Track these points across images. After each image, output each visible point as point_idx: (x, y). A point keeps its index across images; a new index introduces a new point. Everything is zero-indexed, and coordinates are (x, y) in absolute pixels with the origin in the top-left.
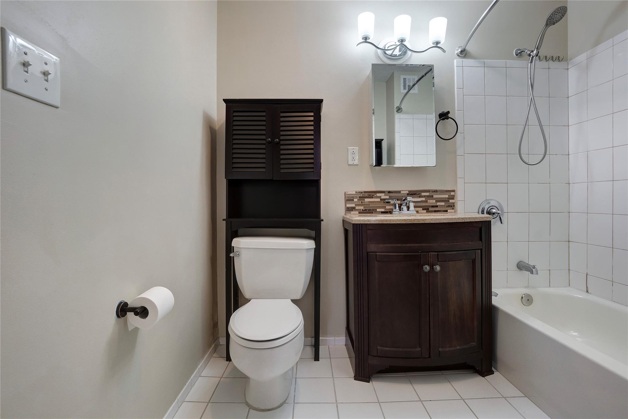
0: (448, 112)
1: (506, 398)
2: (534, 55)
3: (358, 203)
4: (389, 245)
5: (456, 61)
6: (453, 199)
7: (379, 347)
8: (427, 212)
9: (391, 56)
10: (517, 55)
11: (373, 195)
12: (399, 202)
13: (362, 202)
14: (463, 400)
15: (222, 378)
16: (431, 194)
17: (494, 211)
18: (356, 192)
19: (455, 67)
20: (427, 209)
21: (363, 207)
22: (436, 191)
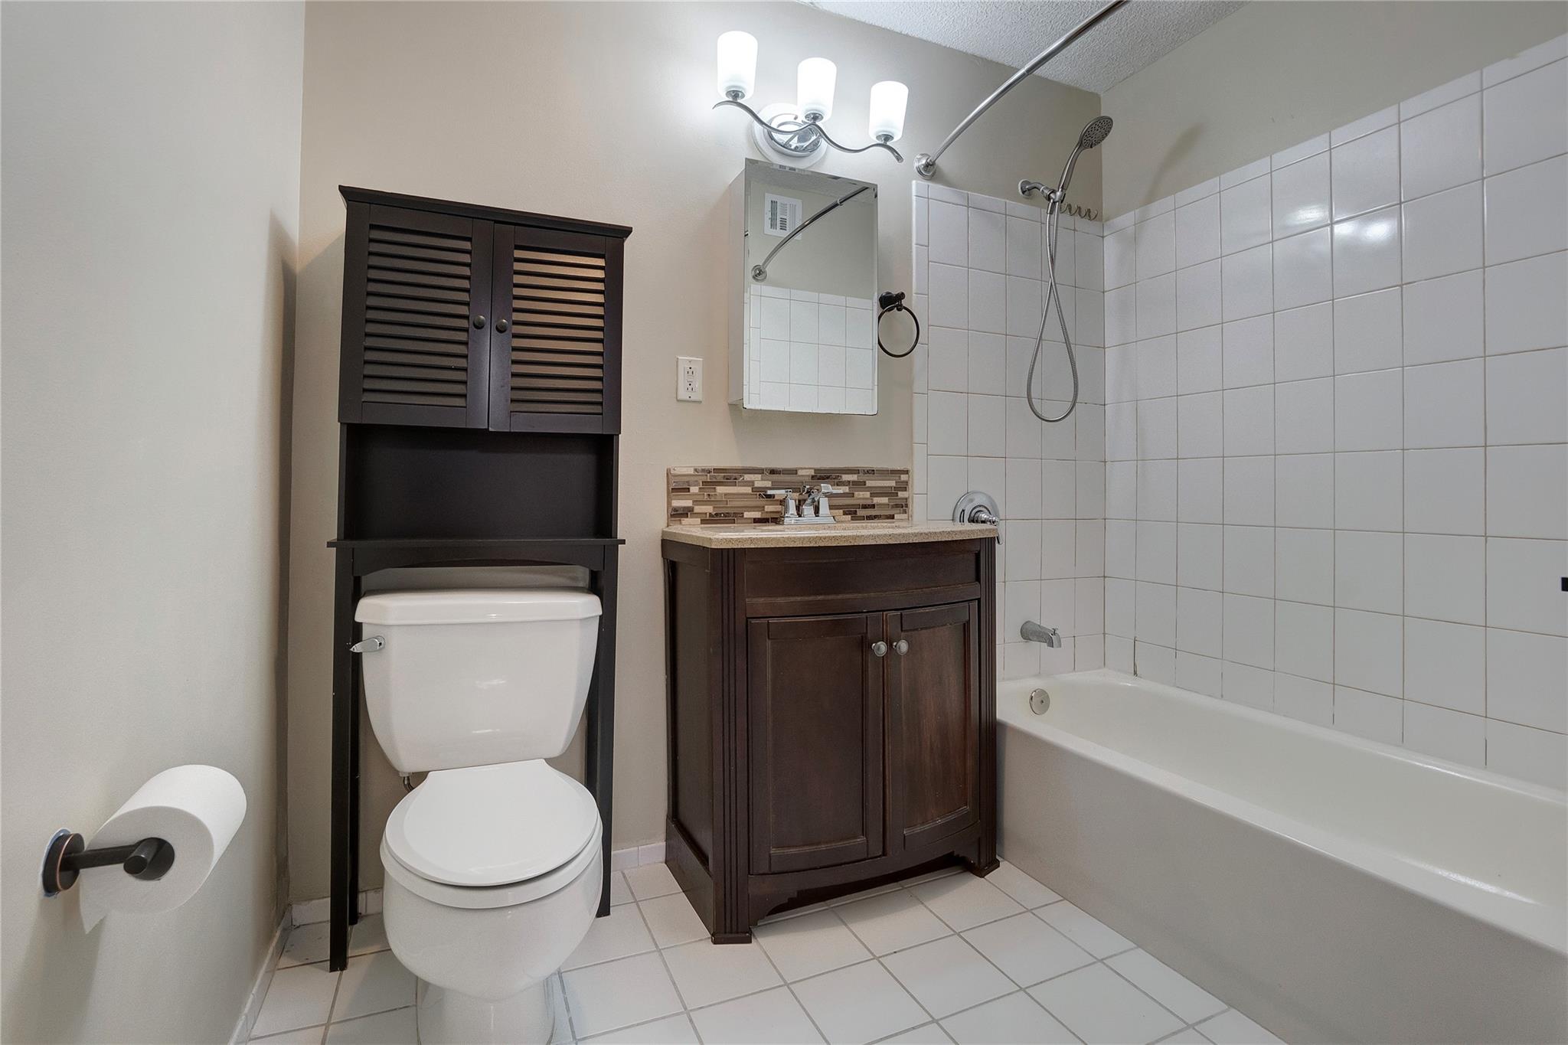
0: (901, 296)
1: (1033, 911)
2: (1057, 199)
3: (700, 498)
4: (799, 599)
5: (916, 185)
6: (905, 489)
7: (773, 851)
8: (852, 520)
9: (784, 147)
10: (1023, 192)
11: (736, 479)
12: (796, 495)
13: (709, 495)
14: (959, 934)
15: (331, 1027)
16: (863, 478)
17: (984, 516)
18: (696, 470)
19: (914, 198)
20: (852, 512)
21: (711, 507)
22: (871, 472)
